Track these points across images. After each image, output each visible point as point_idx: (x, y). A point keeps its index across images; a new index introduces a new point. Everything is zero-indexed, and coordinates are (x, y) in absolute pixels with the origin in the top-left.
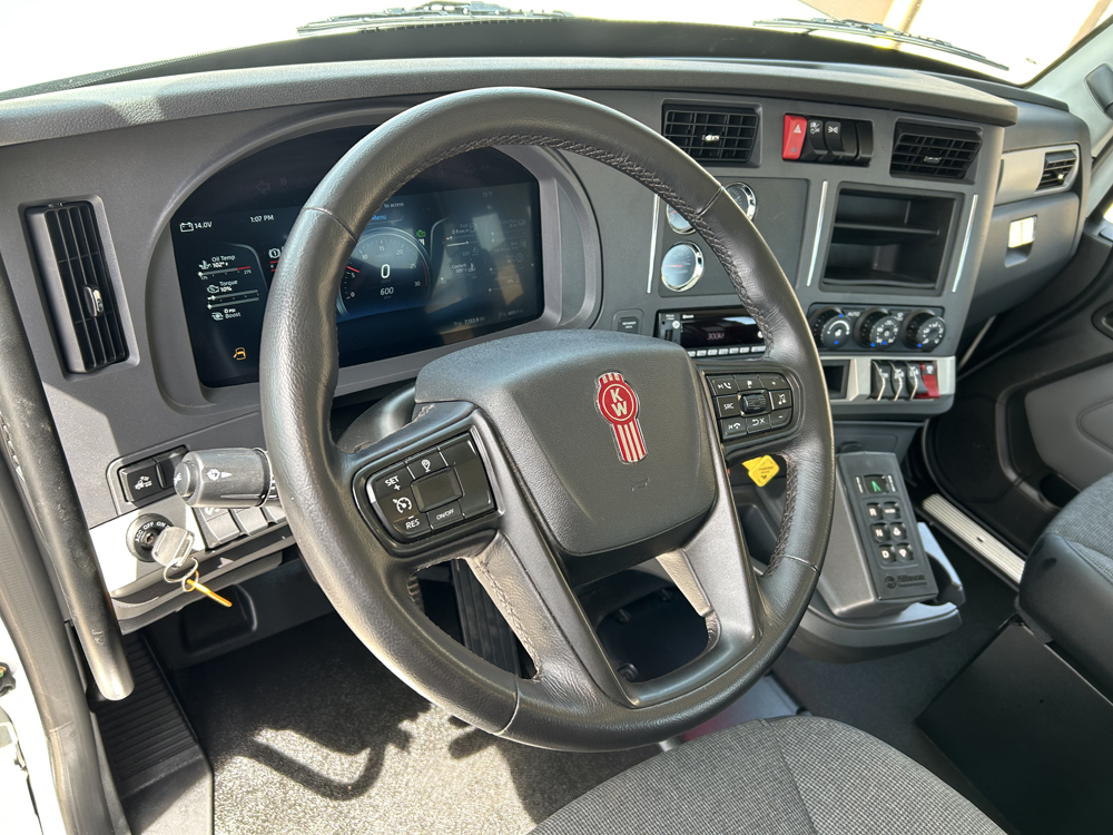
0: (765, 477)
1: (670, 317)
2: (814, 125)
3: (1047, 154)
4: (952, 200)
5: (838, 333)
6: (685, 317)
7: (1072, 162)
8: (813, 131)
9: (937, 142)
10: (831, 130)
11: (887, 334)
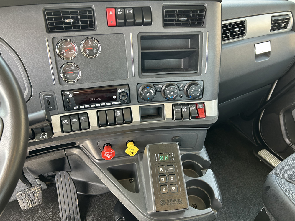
0: (133, 153)
1: (67, 93)
2: (119, 10)
3: (272, 17)
4: (198, 35)
5: (148, 95)
6: (74, 93)
7: (289, 19)
8: (119, 13)
9: (185, 11)
10: (128, 12)
11: (172, 93)
